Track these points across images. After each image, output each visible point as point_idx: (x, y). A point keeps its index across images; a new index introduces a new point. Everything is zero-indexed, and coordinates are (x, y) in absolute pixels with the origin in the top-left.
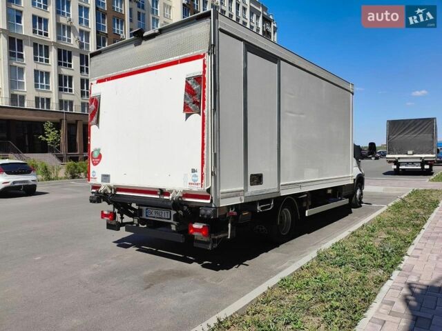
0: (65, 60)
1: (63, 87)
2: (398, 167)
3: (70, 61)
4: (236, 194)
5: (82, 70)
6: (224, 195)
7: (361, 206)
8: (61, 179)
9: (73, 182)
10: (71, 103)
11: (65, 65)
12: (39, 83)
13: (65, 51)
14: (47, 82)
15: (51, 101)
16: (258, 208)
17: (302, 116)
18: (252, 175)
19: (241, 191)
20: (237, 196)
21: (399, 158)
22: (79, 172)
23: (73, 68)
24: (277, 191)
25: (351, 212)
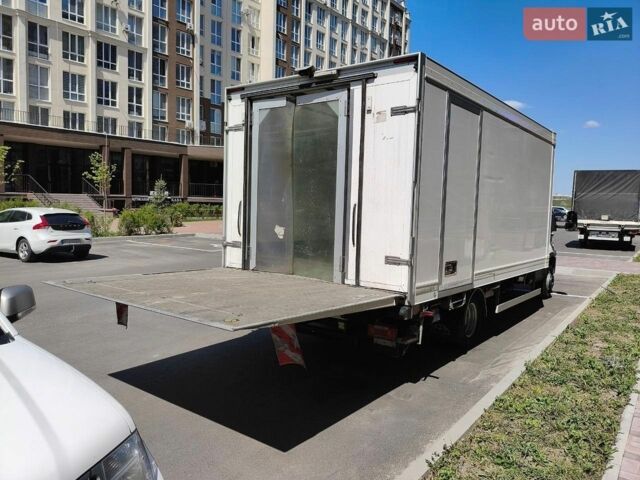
0: (107, 59)
1: (104, 98)
2: (586, 237)
3: (114, 60)
4: (430, 288)
5: (130, 74)
6: (420, 290)
7: (550, 296)
8: (113, 235)
9: (131, 240)
10: (114, 121)
11: (107, 66)
12: (71, 92)
13: (107, 45)
14: (81, 90)
15: (86, 119)
16: (451, 305)
17: (501, 182)
18: (447, 263)
19: (434, 285)
20: (431, 291)
21: (588, 225)
22: (138, 226)
23: (117, 70)
24: (470, 282)
25: (542, 306)
